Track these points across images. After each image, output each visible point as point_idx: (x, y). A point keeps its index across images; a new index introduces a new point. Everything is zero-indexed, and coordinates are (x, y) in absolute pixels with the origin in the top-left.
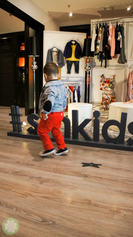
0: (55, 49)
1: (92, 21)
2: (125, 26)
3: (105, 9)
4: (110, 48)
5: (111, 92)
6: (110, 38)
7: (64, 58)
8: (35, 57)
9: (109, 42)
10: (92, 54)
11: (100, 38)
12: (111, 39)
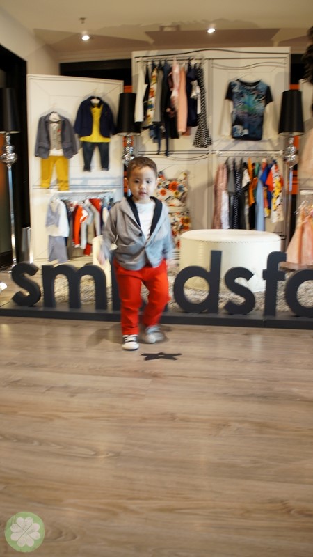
0: (54, 117)
1: (135, 54)
2: (205, 68)
3: (162, 28)
4: (176, 113)
5: (181, 209)
6: (175, 94)
7: (76, 135)
8: (11, 135)
9: (173, 102)
10: (137, 128)
11: (155, 93)
12: (178, 96)
